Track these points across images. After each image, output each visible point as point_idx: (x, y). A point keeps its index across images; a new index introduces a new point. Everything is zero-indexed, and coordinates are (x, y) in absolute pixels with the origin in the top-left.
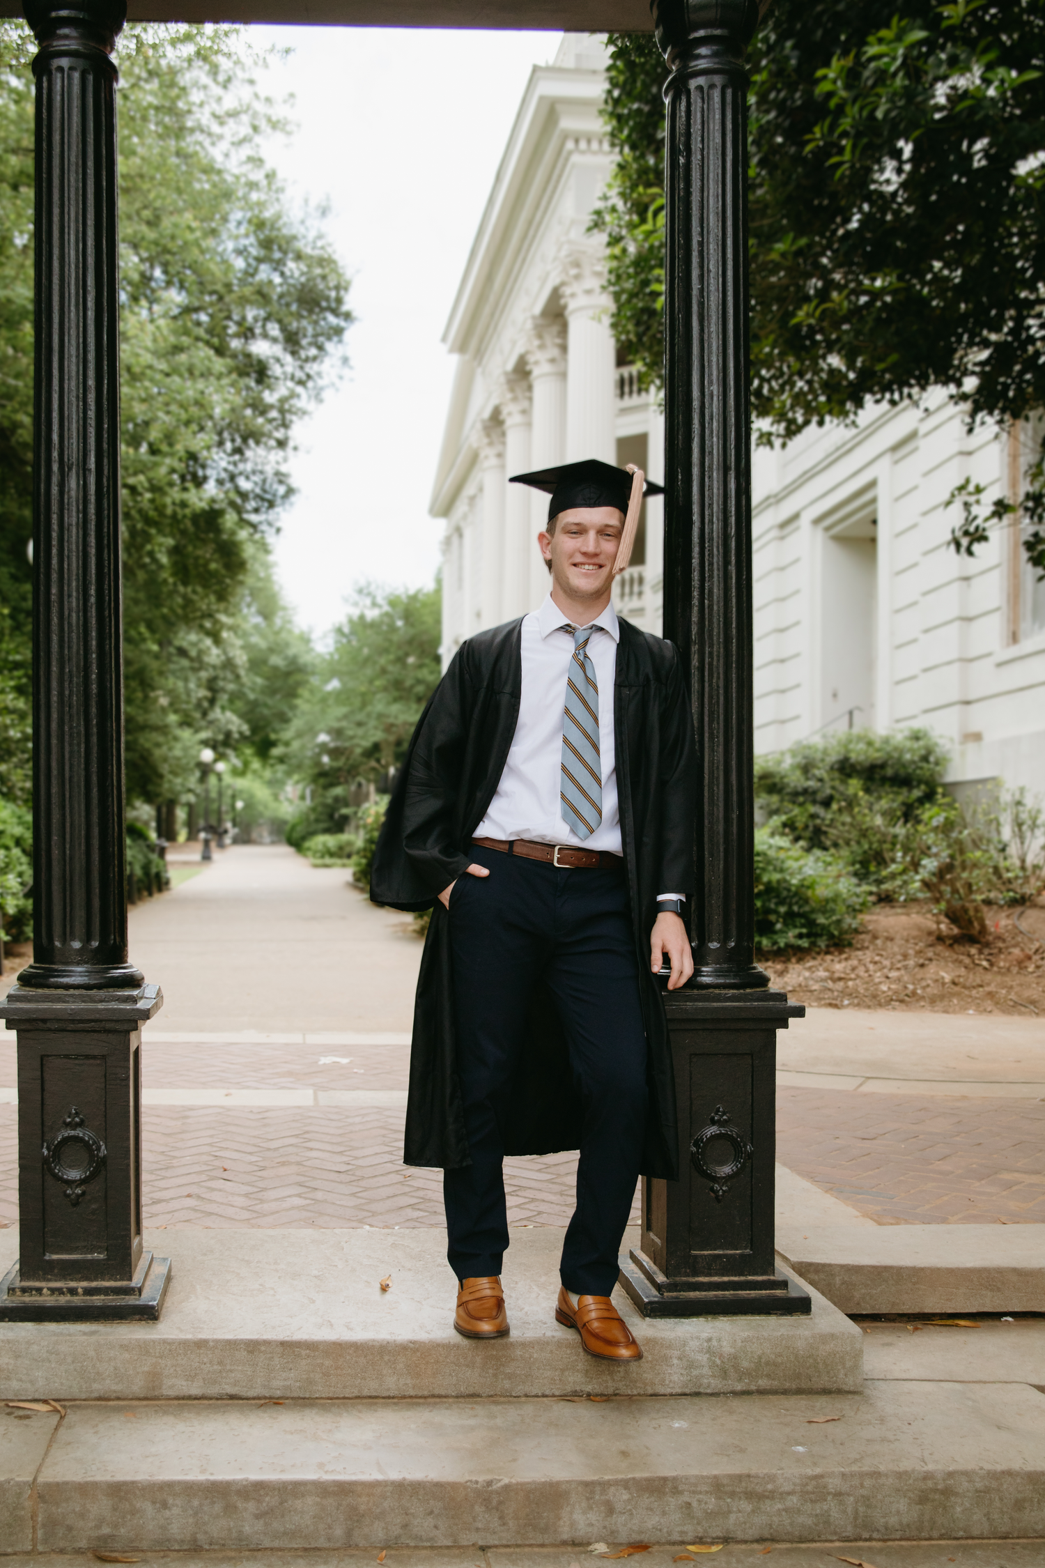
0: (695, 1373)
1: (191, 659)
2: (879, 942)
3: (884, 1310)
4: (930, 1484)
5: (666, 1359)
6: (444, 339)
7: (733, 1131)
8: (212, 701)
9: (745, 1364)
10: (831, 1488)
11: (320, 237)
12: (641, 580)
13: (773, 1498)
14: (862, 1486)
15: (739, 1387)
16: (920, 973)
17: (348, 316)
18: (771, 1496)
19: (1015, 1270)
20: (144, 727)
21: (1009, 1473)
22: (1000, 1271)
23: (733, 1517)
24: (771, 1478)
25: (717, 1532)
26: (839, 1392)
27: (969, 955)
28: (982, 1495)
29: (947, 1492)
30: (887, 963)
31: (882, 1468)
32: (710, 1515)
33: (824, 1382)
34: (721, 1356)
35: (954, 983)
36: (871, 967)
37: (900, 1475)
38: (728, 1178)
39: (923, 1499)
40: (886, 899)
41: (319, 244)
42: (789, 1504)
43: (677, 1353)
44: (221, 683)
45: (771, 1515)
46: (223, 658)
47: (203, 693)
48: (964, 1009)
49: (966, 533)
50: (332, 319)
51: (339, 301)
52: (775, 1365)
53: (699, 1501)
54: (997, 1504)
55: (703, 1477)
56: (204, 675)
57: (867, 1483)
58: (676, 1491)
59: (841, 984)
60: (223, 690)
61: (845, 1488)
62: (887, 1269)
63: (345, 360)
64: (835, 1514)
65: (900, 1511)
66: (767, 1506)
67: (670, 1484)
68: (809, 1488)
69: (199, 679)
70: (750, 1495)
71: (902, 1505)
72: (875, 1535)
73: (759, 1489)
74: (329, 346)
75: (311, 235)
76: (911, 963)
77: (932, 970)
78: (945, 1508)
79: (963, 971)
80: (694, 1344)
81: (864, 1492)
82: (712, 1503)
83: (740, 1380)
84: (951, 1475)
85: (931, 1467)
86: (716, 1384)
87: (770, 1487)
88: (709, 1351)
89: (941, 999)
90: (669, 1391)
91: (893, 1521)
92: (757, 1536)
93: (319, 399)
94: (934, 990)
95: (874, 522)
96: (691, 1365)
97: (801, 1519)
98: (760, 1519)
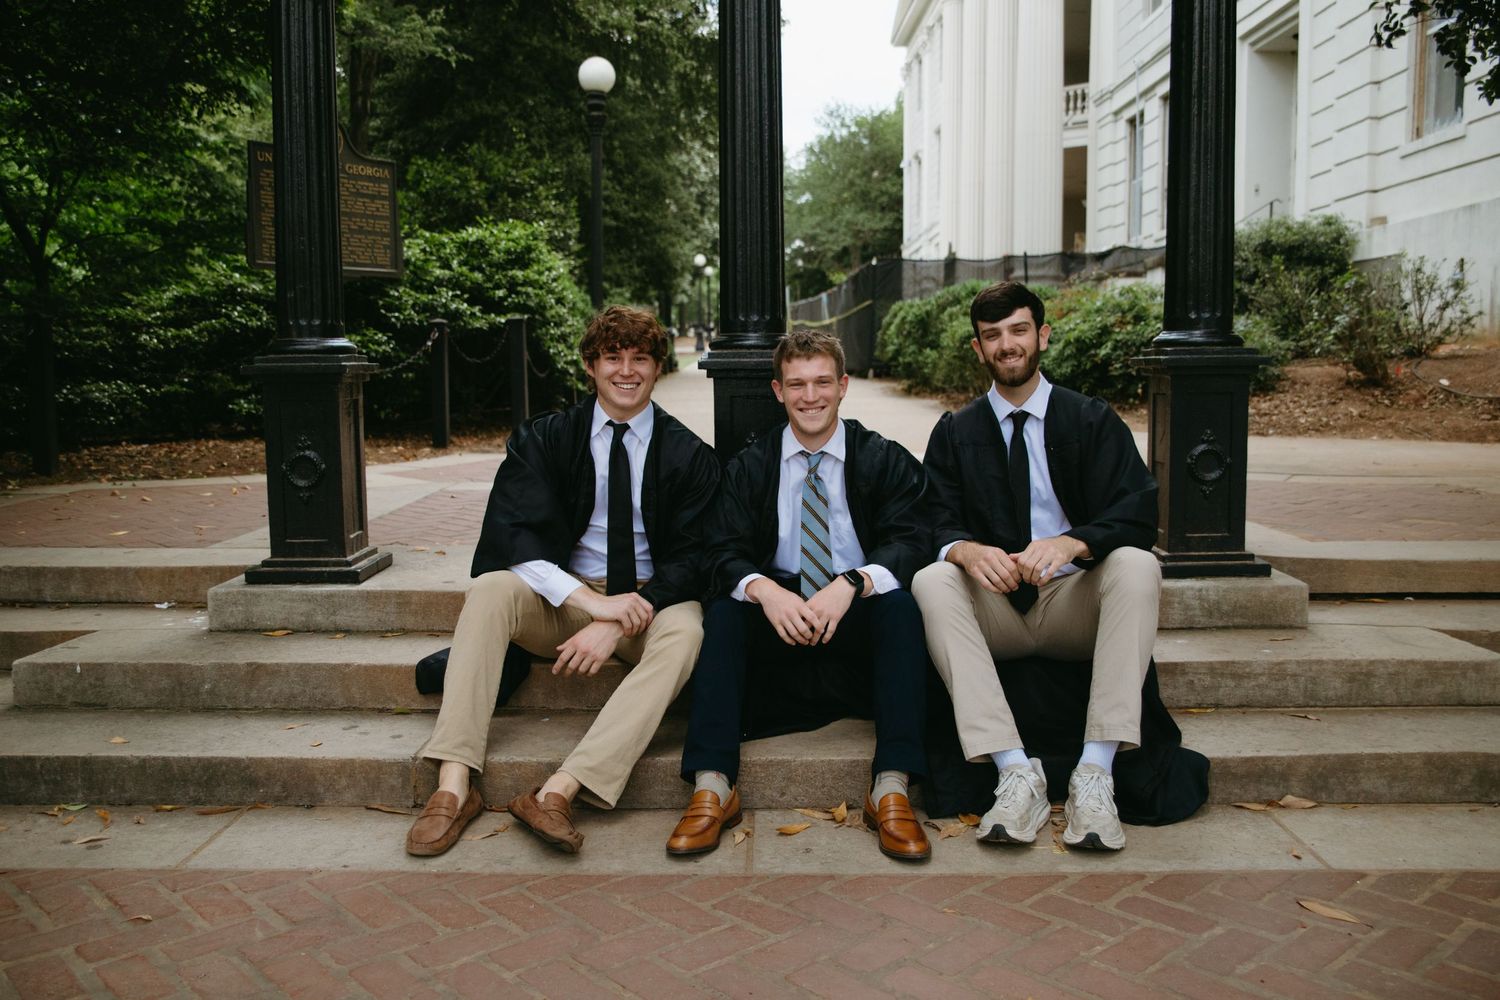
0: (1191, 613)
1: (683, 177)
2: (1297, 387)
3: (1329, 591)
4: (1357, 669)
7: (1217, 448)
8: (702, 213)
9: (1225, 608)
10: (1289, 671)
12: (1084, 96)
13: (1249, 678)
14: (1311, 670)
15: (1220, 624)
16: (1332, 409)
18: (1248, 676)
19: (1416, 563)
20: (659, 230)
21: (1413, 662)
22: (1405, 563)
23: (1222, 690)
24: (1248, 664)
25: (1210, 701)
26: (1291, 627)
27: (1373, 396)
28: (1393, 677)
29: (1369, 675)
30: (1305, 402)
31: (1324, 658)
32: (1206, 689)
33: (1281, 620)
34: (1208, 602)
35: (1361, 416)
36: (1291, 405)
37: (1337, 663)
38: (1214, 481)
39: (1352, 679)
40: (1302, 354)
42: (1260, 682)
43: (1177, 600)
44: (707, 198)
45: (1248, 689)
46: (711, 175)
47: (695, 206)
48: (1368, 436)
49: (1387, 28)
52: (1247, 608)
53: (1199, 679)
54: (1403, 682)
55: (1202, 663)
56: (694, 190)
57: (1314, 668)
58: (1184, 673)
59: (1267, 418)
60: (710, 204)
61: (1299, 671)
62: (1321, 560)
64: (1292, 689)
65: (1336, 687)
66: (1246, 683)
67: (1179, 668)
68: (1274, 671)
69: (690, 193)
70: (1234, 676)
71: (1338, 683)
72: (1319, 703)
73: (1240, 672)
76: (1325, 401)
77: (1342, 406)
78: (1367, 686)
79: (1368, 407)
80: (1190, 593)
81: (1311, 674)
82: (1208, 680)
83: (1221, 618)
84: (1372, 663)
85: (1358, 657)
86: (1204, 621)
87: (1247, 670)
88: (1200, 598)
89: (1350, 428)
90: (1171, 626)
91: (1331, 693)
92: (1237, 703)
94: (1343, 422)
95: (1296, 36)
96: (1187, 608)
97: (1268, 692)
98: (1240, 692)
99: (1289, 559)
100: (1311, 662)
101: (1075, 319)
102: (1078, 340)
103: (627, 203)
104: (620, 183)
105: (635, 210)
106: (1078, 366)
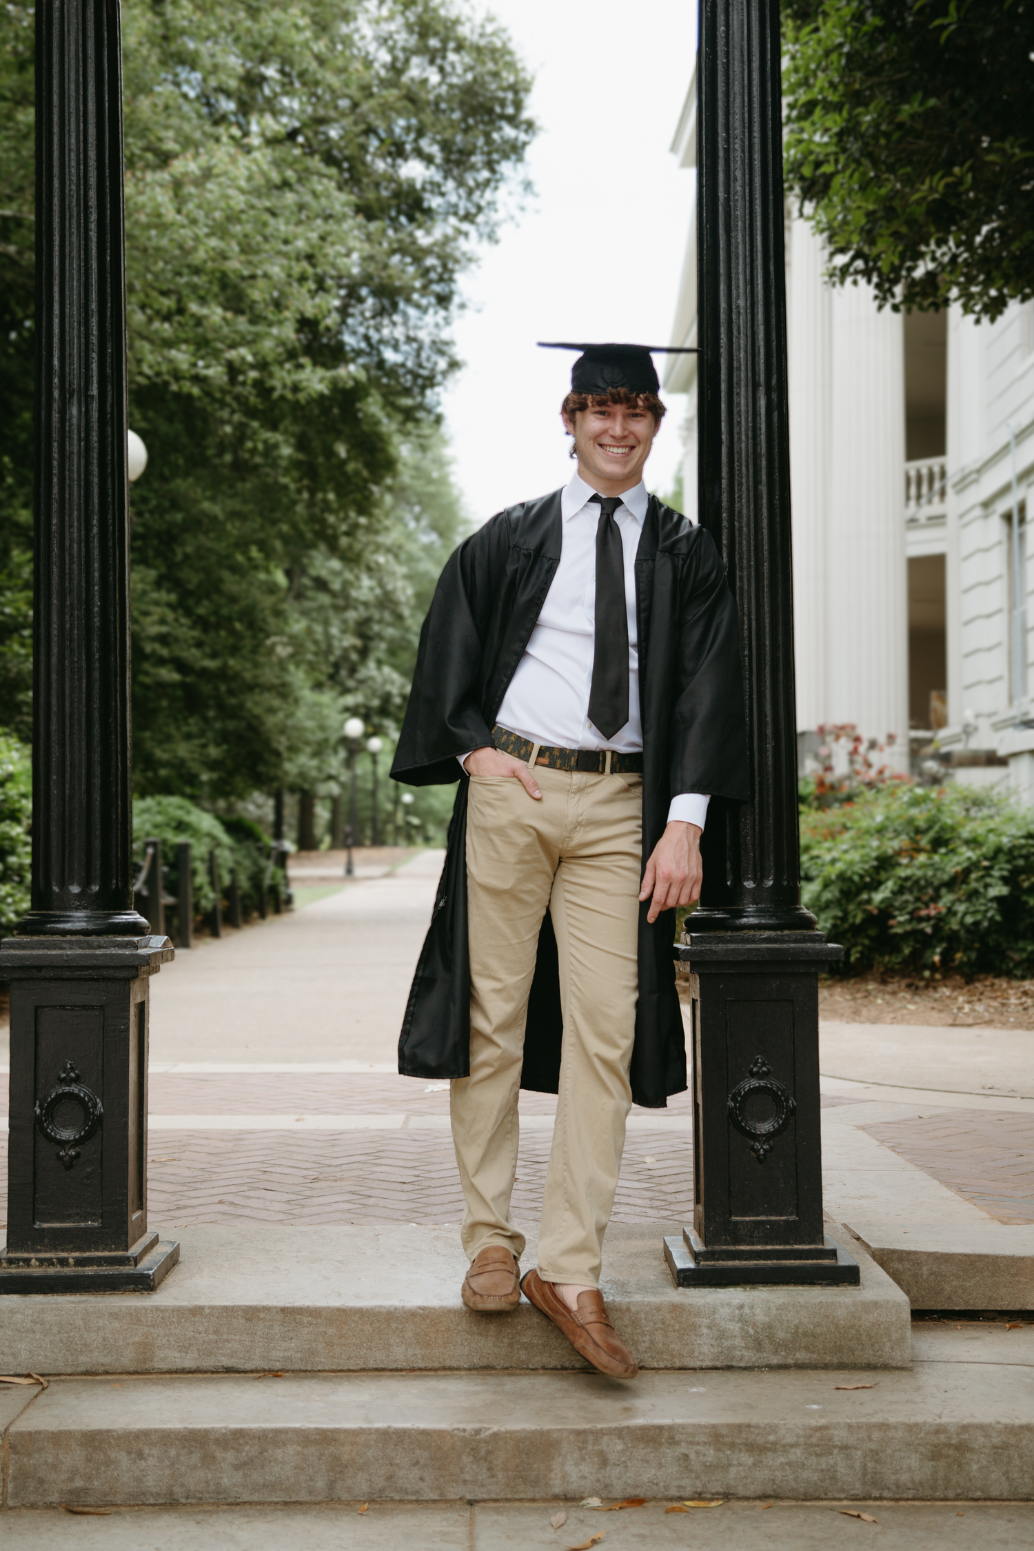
0: (727, 1343)
1: (334, 594)
3: (980, 1306)
4: (943, 1438)
5: (694, 1328)
6: (674, 148)
7: (772, 1083)
8: (364, 653)
9: (781, 1335)
10: (837, 1441)
11: (490, 19)
12: (943, 474)
13: (775, 1451)
14: (870, 1439)
15: (775, 1360)
17: (530, 126)
18: (773, 1448)
23: (733, 1470)
24: (773, 1429)
25: (717, 1487)
26: (886, 1367)
28: (999, 1451)
29: (962, 1448)
31: (892, 1420)
32: (709, 1468)
33: (868, 1356)
34: (754, 1325)
37: (911, 1428)
38: (769, 1136)
39: (936, 1454)
41: (489, 29)
42: (792, 1457)
43: (706, 1321)
44: (376, 628)
45: (773, 1469)
46: (378, 591)
47: (350, 641)
50: (509, 132)
51: (518, 105)
52: (814, 1335)
53: (697, 1453)
54: (1017, 1462)
55: (700, 1426)
56: (352, 615)
57: (876, 1435)
58: (673, 1442)
60: (380, 637)
61: (852, 1441)
63: (528, 186)
64: (842, 1469)
65: (912, 1466)
66: (771, 1459)
67: (666, 1434)
68: (814, 1440)
69: (345, 622)
70: (751, 1447)
71: (913, 1461)
72: (886, 1494)
73: (760, 1440)
74: (505, 167)
75: (479, 18)
78: (960, 1465)
80: (724, 1312)
81: (873, 1446)
82: (711, 1455)
83: (776, 1352)
84: (965, 1428)
85: (944, 1420)
86: (749, 1357)
87: (771, 1438)
88: (742, 1320)
90: (698, 1364)
91: (904, 1478)
92: (759, 1493)
93: (492, 238)
96: (722, 1335)
97: (805, 1474)
98: (762, 1475)
99: (929, 1254)
100: (871, 1427)
101: (845, 840)
102: (842, 877)
103: (199, 644)
104: (188, 612)
105: (214, 655)
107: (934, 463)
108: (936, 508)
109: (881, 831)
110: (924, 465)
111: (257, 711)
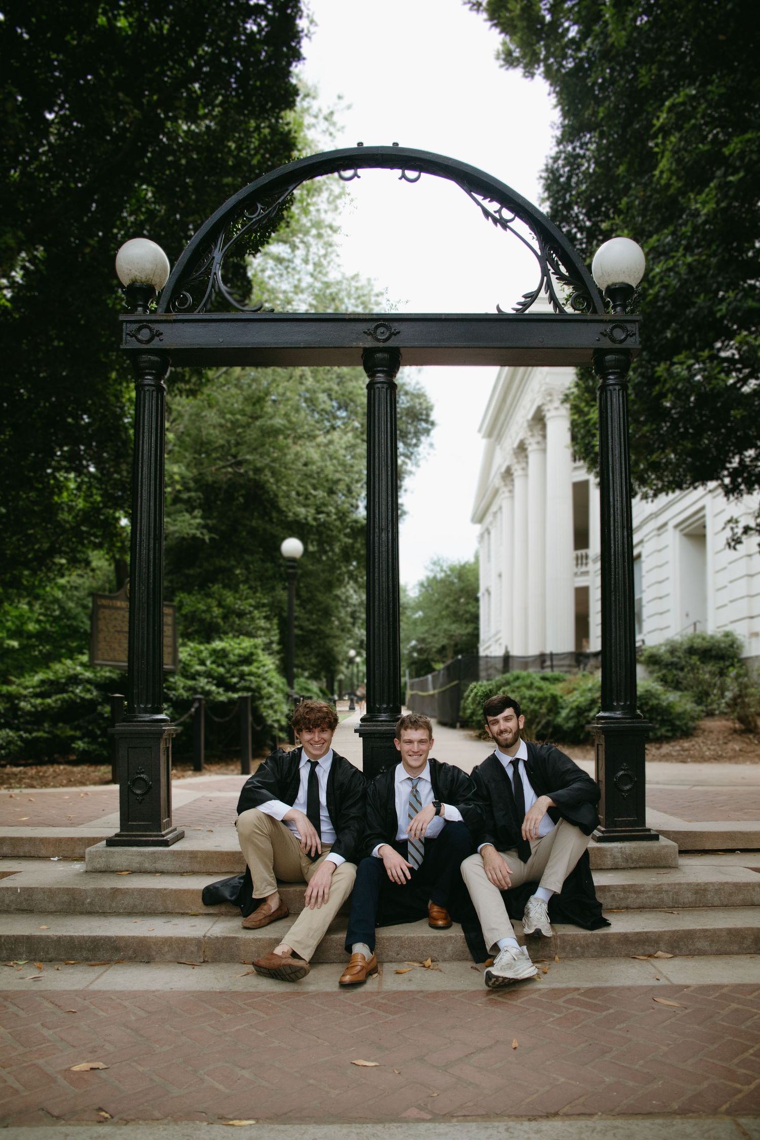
0: (617, 860)
1: (342, 602)
2: (706, 734)
3: (690, 848)
4: (699, 887)
5: (605, 855)
6: (479, 431)
7: (630, 773)
8: (354, 624)
9: (634, 857)
11: (418, 383)
12: (587, 557)
15: (632, 866)
16: (725, 746)
17: (433, 424)
18: (643, 892)
19: (740, 832)
20: (328, 636)
21: (727, 883)
22: (734, 833)
23: (629, 900)
24: (643, 885)
25: (623, 905)
26: (670, 867)
27: (749, 739)
28: (718, 891)
29: (705, 890)
30: (709, 742)
31: (682, 882)
32: (621, 899)
33: (663, 863)
34: (626, 854)
35: (741, 750)
36: (702, 745)
37: (689, 884)
38: (628, 791)
39: (697, 892)
40: (710, 714)
41: (418, 387)
42: (649, 895)
43: (610, 853)
44: (358, 614)
45: (643, 899)
47: (349, 619)
48: (744, 762)
49: (733, 540)
50: (424, 425)
51: (428, 415)
52: (646, 857)
53: (618, 894)
54: (723, 894)
55: (619, 885)
56: (349, 609)
57: (677, 887)
58: (609, 891)
59: (686, 753)
60: (359, 618)
61: (669, 889)
62: (690, 832)
63: (431, 445)
64: (666, 898)
65: (689, 897)
66: (641, 896)
67: (607, 888)
68: (657, 889)
69: (346, 612)
70: (636, 892)
71: (689, 895)
72: (679, 905)
73: (639, 889)
74: (423, 438)
75: (413, 383)
76: (721, 742)
77: (730, 745)
78: (705, 896)
79: (745, 745)
80: (616, 850)
81: (676, 890)
82: (622, 895)
83: (633, 863)
84: (706, 884)
85: (699, 881)
86: (624, 865)
87: (643, 889)
88: (621, 852)
89: (734, 758)
90: (606, 867)
91: (686, 900)
92: (638, 906)
93: (417, 465)
94: (731, 754)
95: (704, 527)
96: (615, 857)
97: (653, 900)
98: (639, 901)
100: (675, 884)
101: (576, 694)
102: (578, 707)
103: (308, 620)
104: (304, 608)
105: (313, 624)
106: (578, 722)
107: (583, 552)
108: (584, 569)
109: (590, 690)
110: (579, 552)
111: (331, 645)
